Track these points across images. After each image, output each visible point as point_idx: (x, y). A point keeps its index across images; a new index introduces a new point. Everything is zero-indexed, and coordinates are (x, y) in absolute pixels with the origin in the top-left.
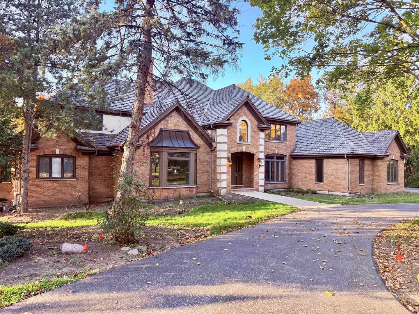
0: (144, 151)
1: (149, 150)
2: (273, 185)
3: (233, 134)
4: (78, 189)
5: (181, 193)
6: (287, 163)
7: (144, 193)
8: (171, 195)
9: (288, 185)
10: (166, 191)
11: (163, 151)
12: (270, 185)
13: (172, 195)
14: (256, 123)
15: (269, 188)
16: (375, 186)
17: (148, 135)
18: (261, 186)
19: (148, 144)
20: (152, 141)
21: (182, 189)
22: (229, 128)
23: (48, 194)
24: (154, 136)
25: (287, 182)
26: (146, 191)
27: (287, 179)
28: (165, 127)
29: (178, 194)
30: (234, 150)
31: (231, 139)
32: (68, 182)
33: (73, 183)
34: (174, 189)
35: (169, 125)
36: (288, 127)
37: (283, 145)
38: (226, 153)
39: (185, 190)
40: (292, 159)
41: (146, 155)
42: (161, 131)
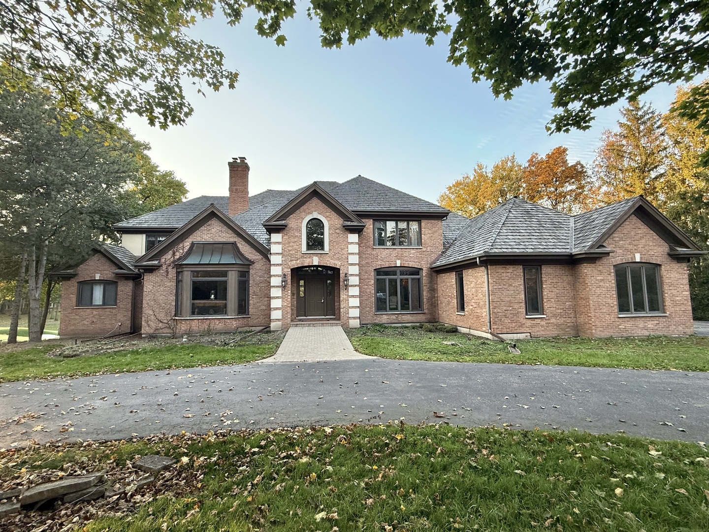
0: (167, 272)
1: (175, 270)
2: (394, 317)
3: (293, 240)
4: (119, 318)
5: (212, 325)
6: (425, 280)
7: (167, 325)
8: (195, 328)
9: (429, 316)
10: (188, 322)
11: (185, 269)
12: (385, 317)
13: (197, 328)
14: (339, 222)
15: (384, 321)
16: (582, 320)
17: (174, 251)
18: (354, 318)
19: (174, 262)
20: (179, 259)
21: (213, 321)
22: (285, 232)
23: (86, 323)
24: (182, 251)
25: (426, 311)
26: (170, 322)
27: (425, 306)
28: (199, 239)
29: (207, 327)
30: (296, 264)
31: (290, 248)
32: (108, 310)
33: (114, 311)
34: (200, 321)
35: (205, 237)
36: (424, 223)
37: (413, 251)
38: (280, 268)
39: (217, 322)
40: (434, 274)
41: (170, 276)
42: (193, 244)
